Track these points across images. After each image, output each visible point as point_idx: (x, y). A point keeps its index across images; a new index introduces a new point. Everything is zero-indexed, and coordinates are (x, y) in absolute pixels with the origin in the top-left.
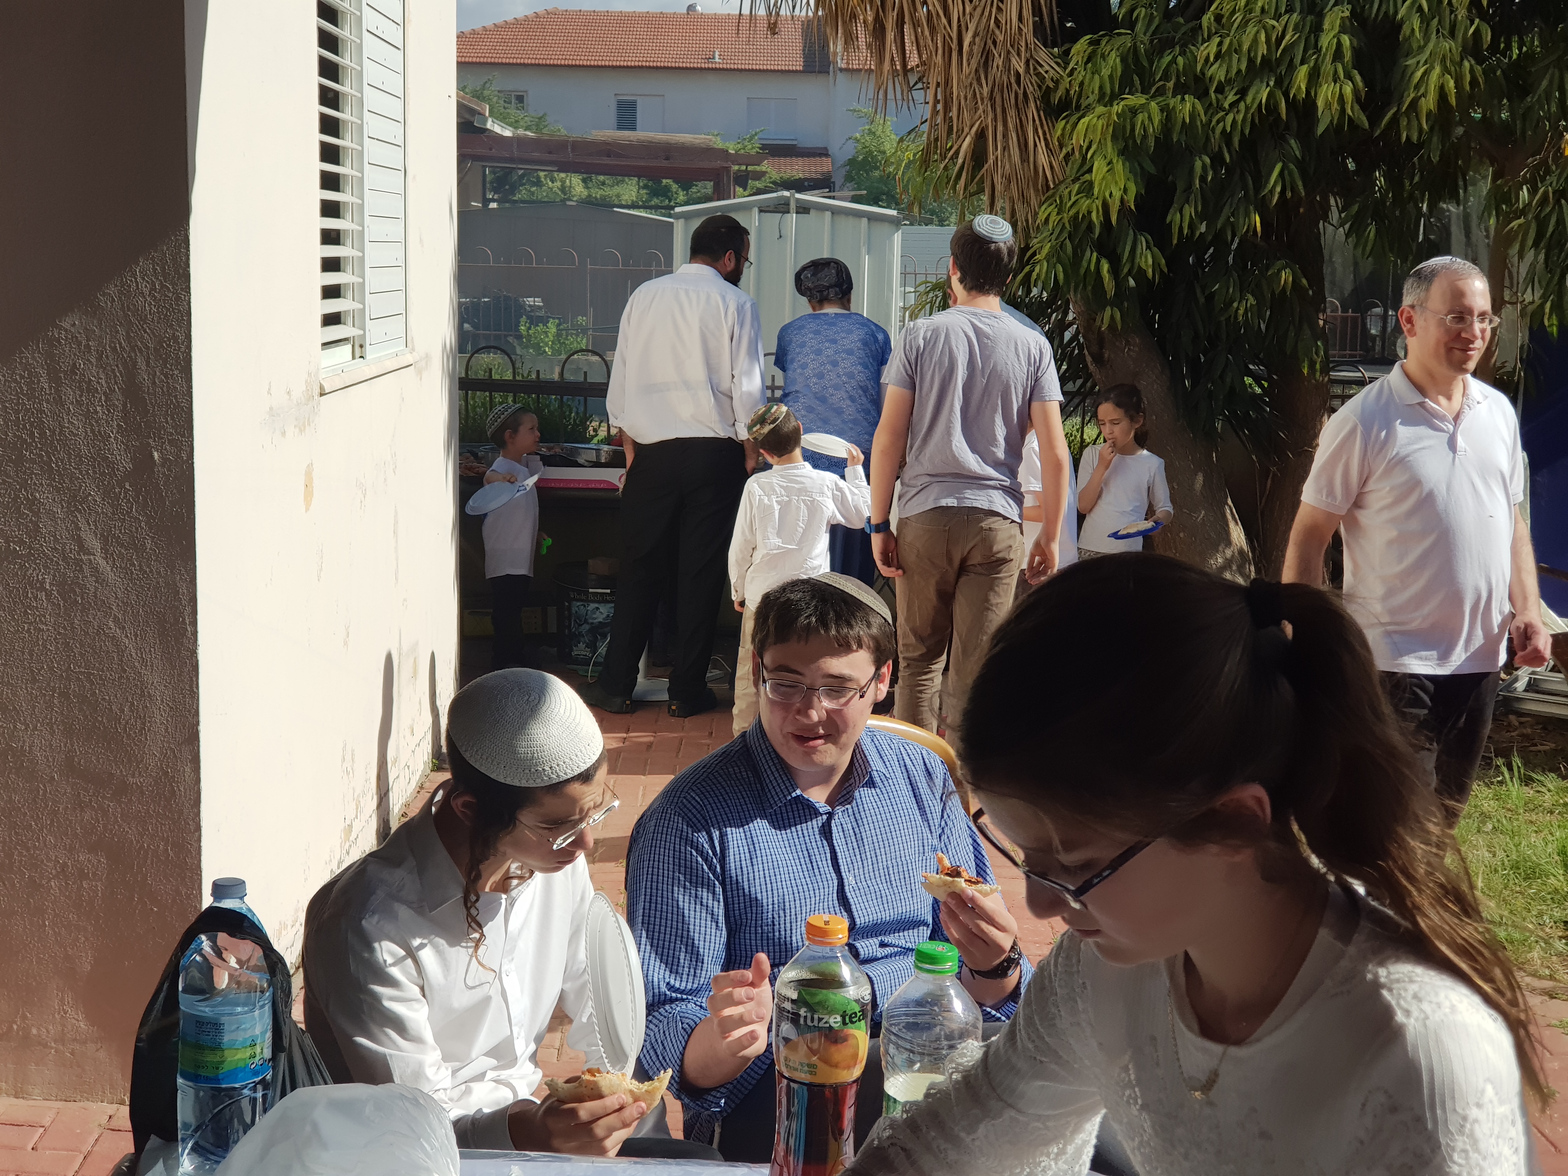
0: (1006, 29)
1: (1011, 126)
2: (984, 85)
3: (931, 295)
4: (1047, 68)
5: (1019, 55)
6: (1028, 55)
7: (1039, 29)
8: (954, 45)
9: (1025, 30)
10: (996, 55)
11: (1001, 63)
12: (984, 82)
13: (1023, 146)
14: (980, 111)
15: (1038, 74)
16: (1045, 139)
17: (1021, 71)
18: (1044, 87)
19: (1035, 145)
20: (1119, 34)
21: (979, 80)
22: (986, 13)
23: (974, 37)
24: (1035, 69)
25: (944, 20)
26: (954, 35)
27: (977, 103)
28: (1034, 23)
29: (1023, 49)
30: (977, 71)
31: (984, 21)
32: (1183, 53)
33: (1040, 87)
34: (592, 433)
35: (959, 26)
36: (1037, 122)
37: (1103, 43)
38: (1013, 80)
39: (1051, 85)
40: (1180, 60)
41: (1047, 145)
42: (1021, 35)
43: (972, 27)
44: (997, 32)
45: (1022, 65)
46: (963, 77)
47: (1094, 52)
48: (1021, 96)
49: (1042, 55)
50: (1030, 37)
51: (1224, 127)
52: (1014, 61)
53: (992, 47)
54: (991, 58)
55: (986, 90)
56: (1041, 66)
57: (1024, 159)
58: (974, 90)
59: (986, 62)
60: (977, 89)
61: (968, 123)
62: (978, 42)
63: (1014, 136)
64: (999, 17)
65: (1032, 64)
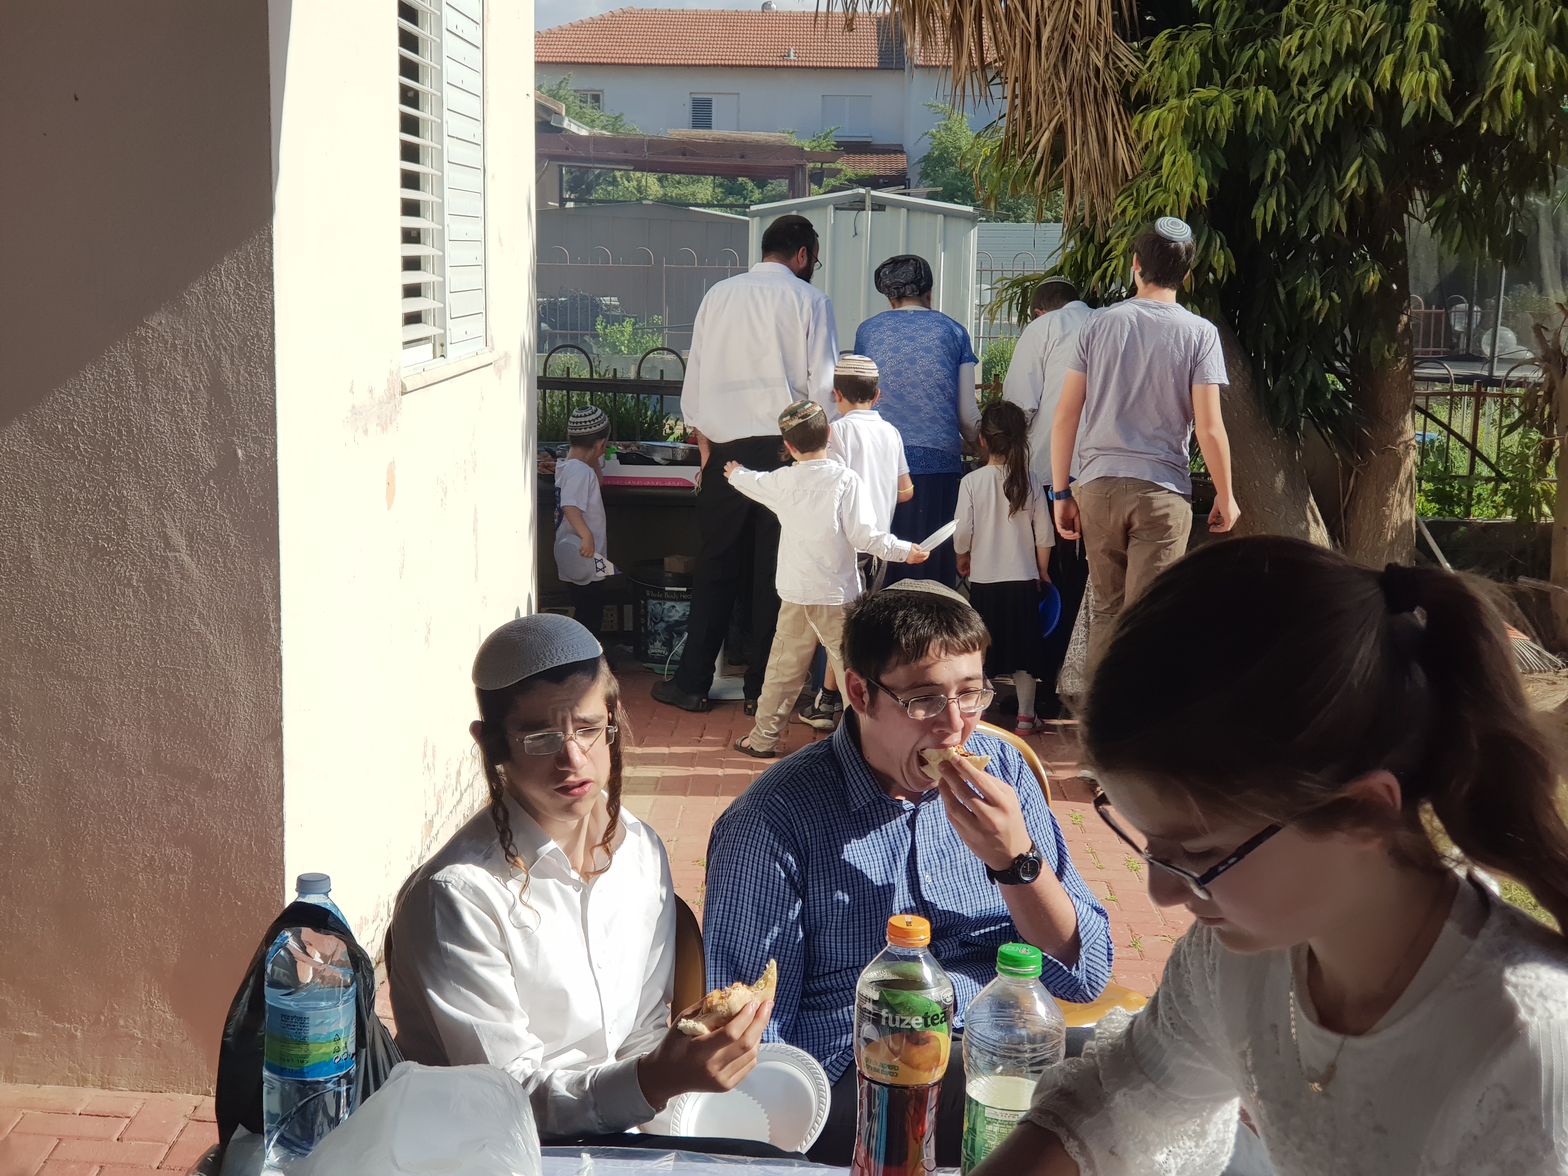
0: (1085, 23)
1: (1090, 120)
2: (1063, 80)
3: (1010, 291)
4: (1127, 62)
5: (1098, 49)
6: (1107, 49)
7: (1118, 23)
8: (1033, 41)
9: (1104, 24)
10: (1075, 50)
11: (1079, 58)
12: (1062, 76)
13: (1103, 141)
14: (1059, 106)
15: (1117, 69)
16: (1125, 134)
17: (1100, 65)
18: (1123, 82)
19: (1115, 140)
20: (1199, 28)
21: (1057, 75)
22: (1065, 8)
23: (1052, 31)
24: (1114, 63)
25: (1022, 15)
26: (1033, 30)
27: (1055, 98)
28: (1114, 17)
29: (1102, 44)
30: (1055, 66)
31: (1063, 15)
32: (1264, 46)
33: (1119, 81)
34: (668, 431)
35: (1038, 21)
36: (1117, 117)
37: (1183, 37)
38: (1092, 75)
39: (1131, 79)
40: (1262, 54)
41: (1127, 140)
42: (1100, 29)
43: (1050, 22)
44: (1076, 26)
45: (1101, 59)
46: (1041, 71)
47: (1173, 47)
48: (1100, 91)
49: (1122, 49)
50: (1110, 31)
51: (1306, 119)
52: (1092, 55)
53: (1071, 42)
54: (1069, 53)
55: (1064, 85)
56: (1121, 60)
57: (1104, 154)
58: (1053, 85)
59: (1065, 56)
60: (1056, 84)
61: (1047, 118)
62: (1056, 36)
63: (1093, 130)
64: (1078, 11)
65: (1111, 58)
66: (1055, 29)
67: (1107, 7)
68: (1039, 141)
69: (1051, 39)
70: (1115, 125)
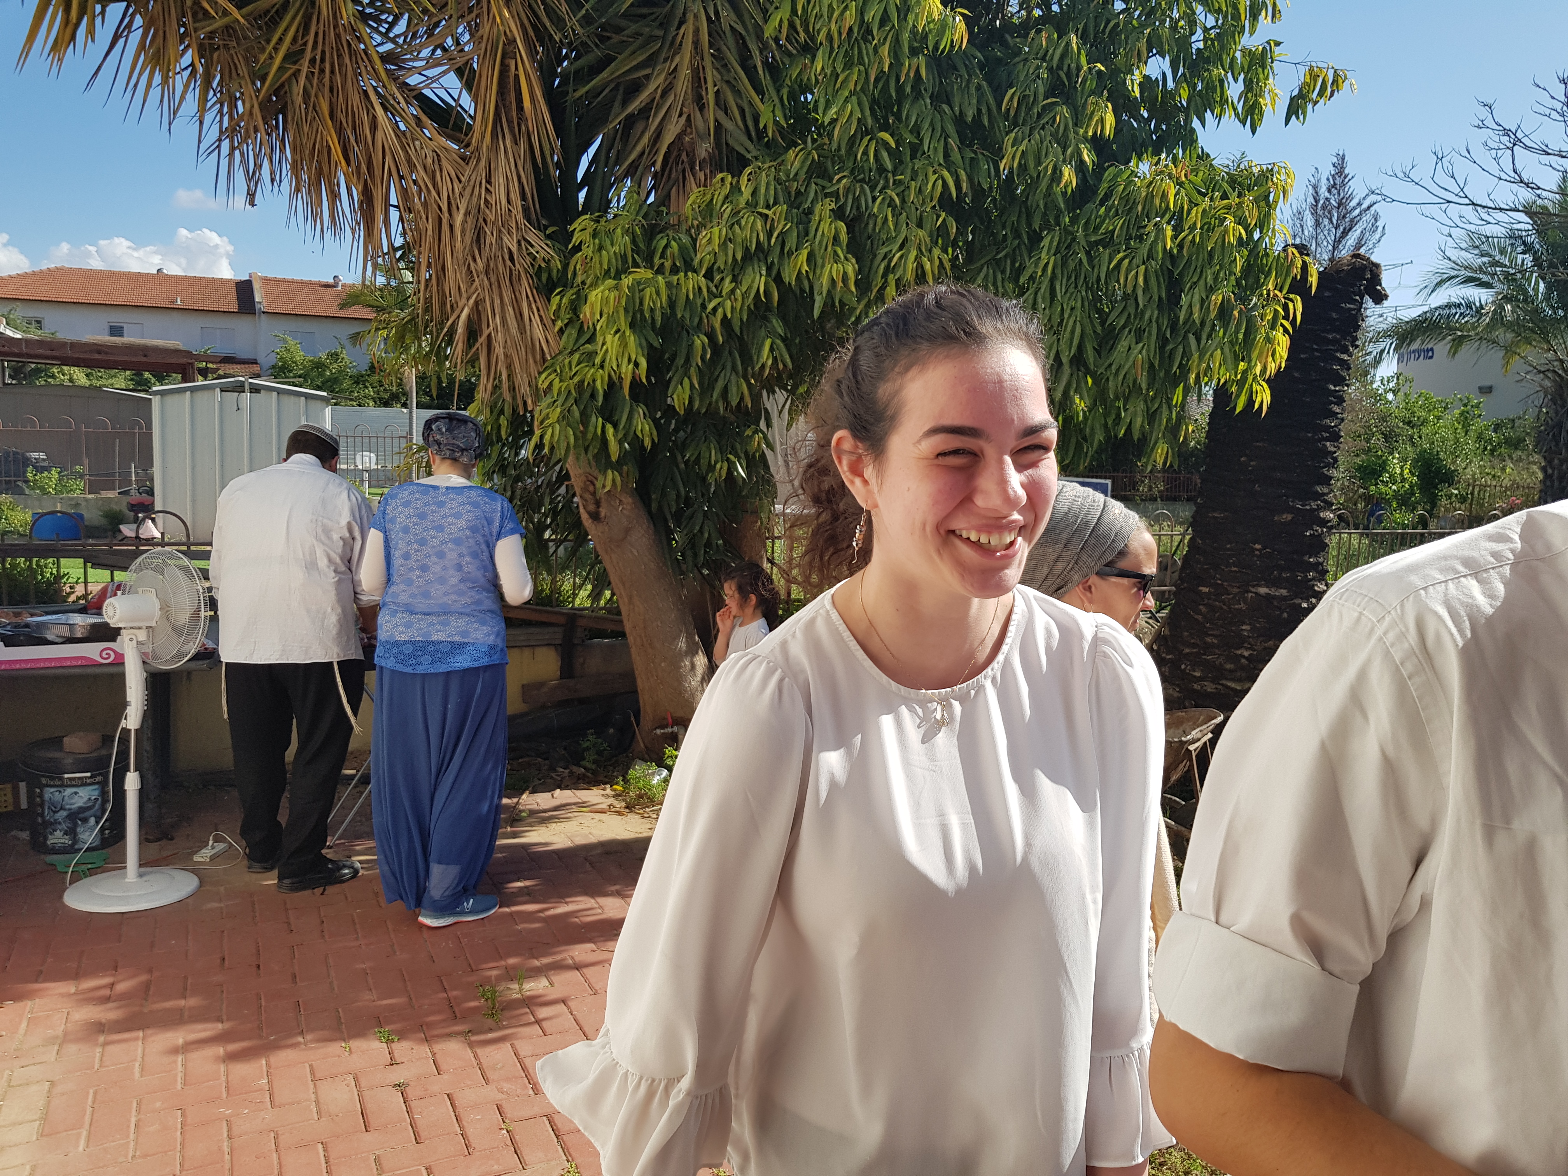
0: (496, 209)
1: (507, 302)
2: (479, 261)
4: (538, 248)
5: (510, 234)
6: (519, 235)
7: (528, 213)
9: (514, 212)
10: (489, 233)
11: (493, 241)
12: (478, 256)
13: (520, 321)
14: (476, 284)
15: (530, 254)
16: (540, 315)
17: (514, 249)
19: (530, 320)
21: (473, 256)
22: (476, 195)
23: (465, 215)
24: (527, 249)
25: (436, 195)
26: (445, 210)
27: (472, 276)
28: (523, 206)
29: (513, 229)
30: (470, 247)
31: (475, 199)
33: (532, 265)
35: (449, 202)
36: (531, 298)
38: (507, 257)
39: (543, 265)
40: (675, 244)
41: (541, 320)
42: (510, 216)
43: (462, 207)
45: (514, 244)
46: (457, 252)
48: (515, 273)
49: (533, 236)
50: (520, 218)
51: (724, 312)
52: (505, 239)
53: (484, 226)
54: (482, 236)
55: (481, 264)
56: (532, 246)
57: (521, 332)
58: (469, 264)
59: (479, 238)
60: (472, 264)
61: (464, 295)
62: (469, 220)
63: (511, 309)
64: (489, 198)
65: (523, 243)
66: (467, 213)
67: (515, 197)
68: (459, 317)
69: (464, 222)
70: (530, 306)
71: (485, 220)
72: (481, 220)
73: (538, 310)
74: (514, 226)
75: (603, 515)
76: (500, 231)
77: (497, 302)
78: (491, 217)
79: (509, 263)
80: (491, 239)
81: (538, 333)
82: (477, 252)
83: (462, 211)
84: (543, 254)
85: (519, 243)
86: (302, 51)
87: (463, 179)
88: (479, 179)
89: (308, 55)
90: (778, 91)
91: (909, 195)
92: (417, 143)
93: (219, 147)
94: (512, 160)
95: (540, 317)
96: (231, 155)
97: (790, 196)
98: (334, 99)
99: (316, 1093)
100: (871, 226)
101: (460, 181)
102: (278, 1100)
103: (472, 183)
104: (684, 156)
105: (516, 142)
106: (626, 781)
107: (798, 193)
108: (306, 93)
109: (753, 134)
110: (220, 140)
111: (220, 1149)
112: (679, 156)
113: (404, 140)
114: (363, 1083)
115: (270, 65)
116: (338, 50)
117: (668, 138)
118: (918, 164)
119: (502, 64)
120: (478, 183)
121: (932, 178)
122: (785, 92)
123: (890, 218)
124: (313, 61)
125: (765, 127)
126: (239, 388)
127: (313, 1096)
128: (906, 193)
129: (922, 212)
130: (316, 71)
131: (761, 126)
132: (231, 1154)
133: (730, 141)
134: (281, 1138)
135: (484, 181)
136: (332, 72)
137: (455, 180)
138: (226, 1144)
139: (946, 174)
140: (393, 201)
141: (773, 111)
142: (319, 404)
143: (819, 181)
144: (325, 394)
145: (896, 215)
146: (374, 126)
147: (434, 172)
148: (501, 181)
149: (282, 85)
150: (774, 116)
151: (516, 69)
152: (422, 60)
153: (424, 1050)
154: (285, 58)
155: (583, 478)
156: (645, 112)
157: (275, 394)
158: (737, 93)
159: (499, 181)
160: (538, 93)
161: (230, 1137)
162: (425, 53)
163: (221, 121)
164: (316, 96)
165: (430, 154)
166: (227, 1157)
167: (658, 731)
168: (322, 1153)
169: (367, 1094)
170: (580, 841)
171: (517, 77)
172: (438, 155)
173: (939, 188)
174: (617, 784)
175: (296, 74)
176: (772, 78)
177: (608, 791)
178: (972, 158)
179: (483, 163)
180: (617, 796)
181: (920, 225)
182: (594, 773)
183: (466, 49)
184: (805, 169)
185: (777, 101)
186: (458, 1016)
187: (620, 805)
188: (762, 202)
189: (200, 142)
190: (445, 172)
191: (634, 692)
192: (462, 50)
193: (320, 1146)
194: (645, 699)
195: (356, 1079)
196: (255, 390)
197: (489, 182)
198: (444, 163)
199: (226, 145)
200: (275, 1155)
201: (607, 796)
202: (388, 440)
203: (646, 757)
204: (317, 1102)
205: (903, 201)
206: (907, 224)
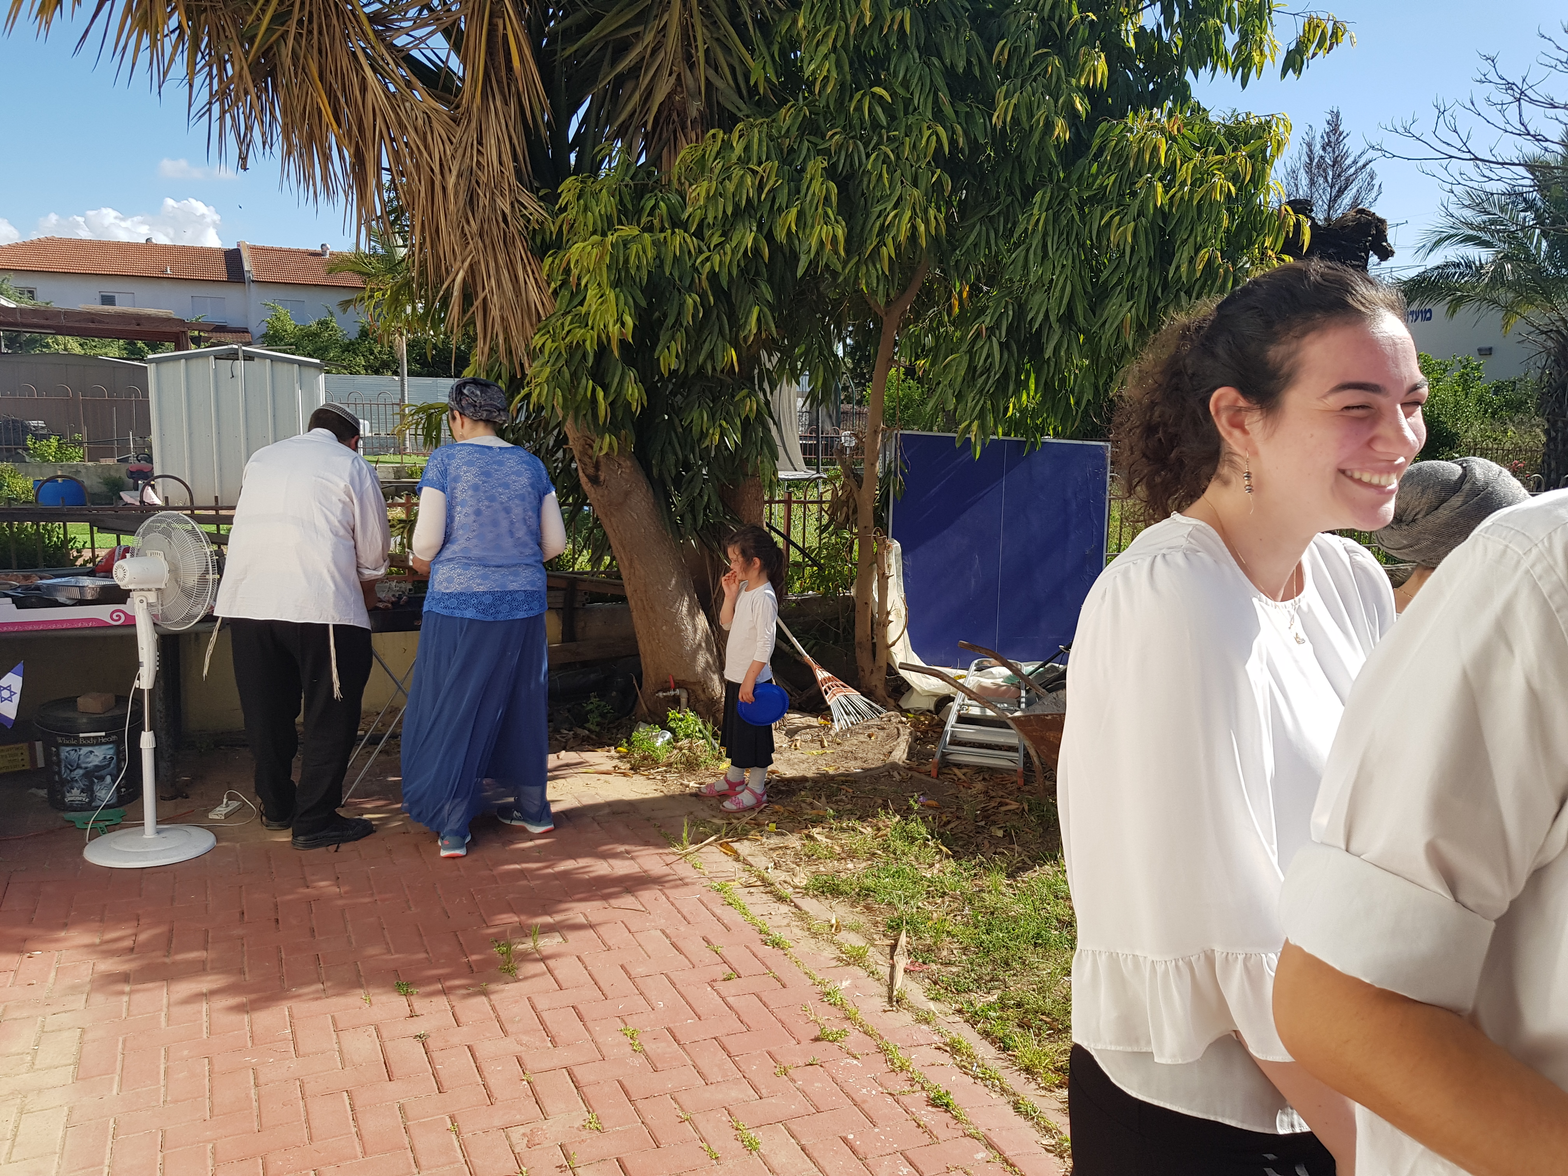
0: (488, 171)
1: (501, 263)
2: (473, 223)
3: (416, 417)
4: (532, 210)
5: (503, 196)
6: (512, 197)
7: (521, 174)
8: (438, 183)
9: (507, 173)
10: (481, 195)
11: (486, 203)
12: (471, 220)
13: (515, 283)
14: (471, 247)
15: (523, 216)
16: (534, 277)
17: (508, 211)
18: (531, 228)
19: (526, 283)
21: (466, 218)
22: (468, 154)
23: (457, 178)
24: (520, 210)
25: (427, 158)
26: (437, 172)
27: (468, 239)
28: (515, 167)
29: (506, 191)
30: (463, 209)
31: (466, 163)
33: (527, 228)
34: (75, 554)
35: (443, 166)
36: (526, 262)
37: (589, 183)
38: (500, 219)
39: (537, 226)
40: (663, 204)
41: (537, 283)
42: (503, 178)
43: (454, 169)
44: (480, 173)
45: (507, 205)
46: (450, 215)
48: (509, 238)
49: (526, 198)
50: (513, 180)
51: (712, 267)
52: (498, 201)
53: (477, 188)
54: (476, 198)
55: (474, 228)
56: (525, 208)
57: (517, 295)
58: (463, 227)
59: (472, 200)
60: (466, 226)
61: (459, 258)
62: (462, 183)
63: (506, 272)
64: (481, 160)
65: (516, 205)
66: (460, 175)
67: (507, 158)
68: (454, 280)
69: (457, 184)
70: (524, 268)
71: (478, 183)
72: (473, 182)
73: (533, 273)
74: (507, 187)
75: (602, 478)
76: (493, 193)
77: (492, 265)
78: (484, 179)
79: (502, 225)
80: (484, 201)
81: (534, 295)
82: (470, 214)
83: (454, 173)
84: (536, 215)
85: (512, 204)
86: (290, 12)
87: (454, 141)
88: (470, 140)
89: (296, 16)
90: (768, 48)
91: (903, 152)
92: (407, 104)
93: (209, 110)
94: (503, 121)
95: (536, 279)
96: (222, 118)
97: (782, 153)
98: (323, 61)
99: (339, 1043)
100: (865, 183)
101: (452, 143)
102: (302, 1050)
103: (463, 145)
104: (675, 116)
105: (506, 103)
106: (630, 743)
107: (791, 150)
108: (295, 56)
109: (745, 92)
110: (210, 103)
111: (248, 1096)
112: (670, 115)
113: (394, 102)
114: (385, 1034)
115: (258, 27)
116: (325, 10)
117: (659, 97)
118: (911, 120)
119: (490, 23)
120: (469, 144)
121: (927, 133)
122: (776, 49)
123: (886, 176)
124: (300, 22)
125: (756, 83)
126: (233, 356)
127: (336, 1046)
128: (901, 149)
129: (916, 169)
130: (304, 32)
131: (752, 83)
132: (258, 1100)
133: (721, 100)
134: (306, 1086)
135: (475, 142)
136: (320, 33)
137: (447, 142)
138: (253, 1091)
139: (940, 129)
140: (385, 164)
141: (764, 68)
142: (312, 371)
143: (812, 138)
144: (318, 361)
145: (891, 173)
146: (364, 89)
147: (425, 134)
148: (493, 142)
149: (271, 48)
150: (766, 73)
151: (505, 28)
152: (409, 20)
153: (441, 1002)
154: (272, 21)
155: (582, 441)
156: (635, 71)
157: (268, 361)
158: (727, 50)
159: (491, 142)
160: (527, 52)
161: (256, 1085)
162: (412, 13)
163: (211, 84)
164: (305, 58)
165: (420, 116)
166: (255, 1104)
167: (661, 694)
168: (347, 1102)
169: (389, 1045)
170: (587, 801)
171: (505, 36)
172: (429, 117)
173: (934, 144)
174: (621, 746)
175: (284, 36)
176: (761, 33)
177: (613, 753)
178: (967, 112)
179: (474, 124)
180: (621, 758)
181: (915, 184)
182: (598, 734)
183: (453, 9)
184: (797, 126)
185: (768, 58)
186: (475, 969)
187: (625, 766)
188: (755, 159)
189: (190, 106)
190: (436, 134)
191: (635, 654)
192: (449, 10)
193: (345, 1094)
194: (647, 662)
195: (377, 1030)
196: (249, 357)
197: (480, 143)
198: (435, 124)
199: (216, 108)
200: (301, 1103)
201: (612, 758)
202: (382, 407)
203: (649, 719)
204: (340, 1052)
205: (898, 157)
206: (902, 182)
